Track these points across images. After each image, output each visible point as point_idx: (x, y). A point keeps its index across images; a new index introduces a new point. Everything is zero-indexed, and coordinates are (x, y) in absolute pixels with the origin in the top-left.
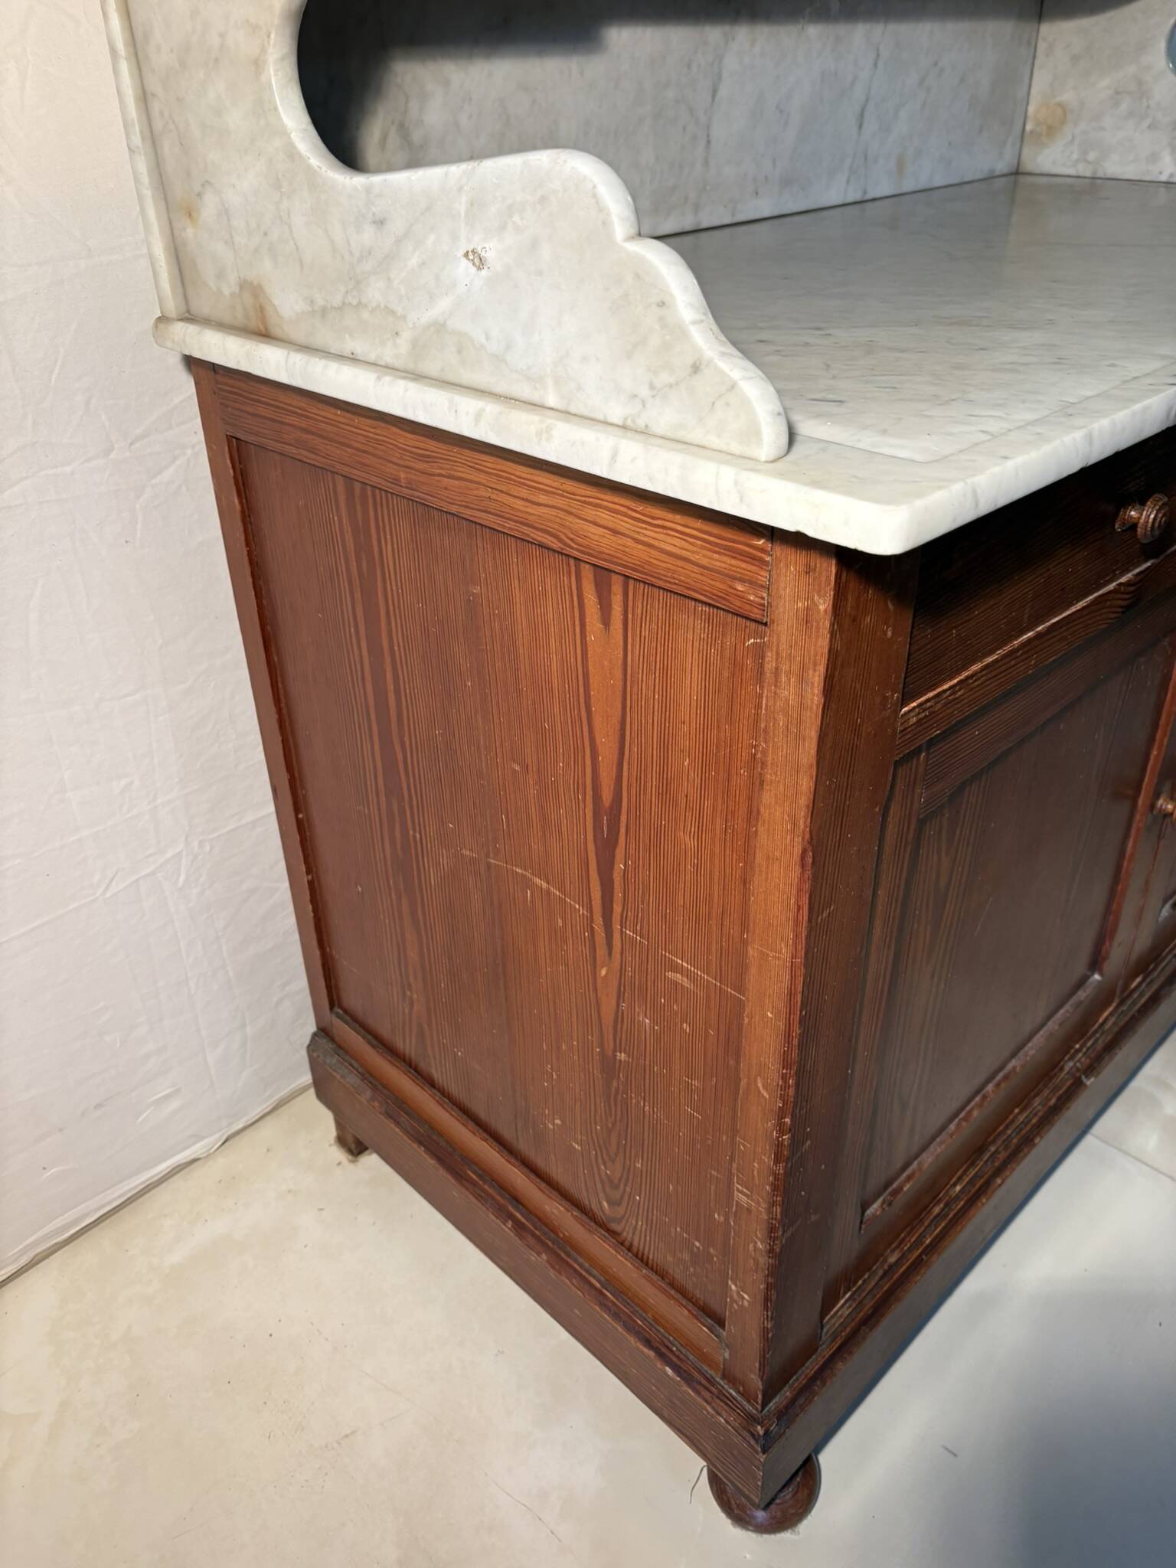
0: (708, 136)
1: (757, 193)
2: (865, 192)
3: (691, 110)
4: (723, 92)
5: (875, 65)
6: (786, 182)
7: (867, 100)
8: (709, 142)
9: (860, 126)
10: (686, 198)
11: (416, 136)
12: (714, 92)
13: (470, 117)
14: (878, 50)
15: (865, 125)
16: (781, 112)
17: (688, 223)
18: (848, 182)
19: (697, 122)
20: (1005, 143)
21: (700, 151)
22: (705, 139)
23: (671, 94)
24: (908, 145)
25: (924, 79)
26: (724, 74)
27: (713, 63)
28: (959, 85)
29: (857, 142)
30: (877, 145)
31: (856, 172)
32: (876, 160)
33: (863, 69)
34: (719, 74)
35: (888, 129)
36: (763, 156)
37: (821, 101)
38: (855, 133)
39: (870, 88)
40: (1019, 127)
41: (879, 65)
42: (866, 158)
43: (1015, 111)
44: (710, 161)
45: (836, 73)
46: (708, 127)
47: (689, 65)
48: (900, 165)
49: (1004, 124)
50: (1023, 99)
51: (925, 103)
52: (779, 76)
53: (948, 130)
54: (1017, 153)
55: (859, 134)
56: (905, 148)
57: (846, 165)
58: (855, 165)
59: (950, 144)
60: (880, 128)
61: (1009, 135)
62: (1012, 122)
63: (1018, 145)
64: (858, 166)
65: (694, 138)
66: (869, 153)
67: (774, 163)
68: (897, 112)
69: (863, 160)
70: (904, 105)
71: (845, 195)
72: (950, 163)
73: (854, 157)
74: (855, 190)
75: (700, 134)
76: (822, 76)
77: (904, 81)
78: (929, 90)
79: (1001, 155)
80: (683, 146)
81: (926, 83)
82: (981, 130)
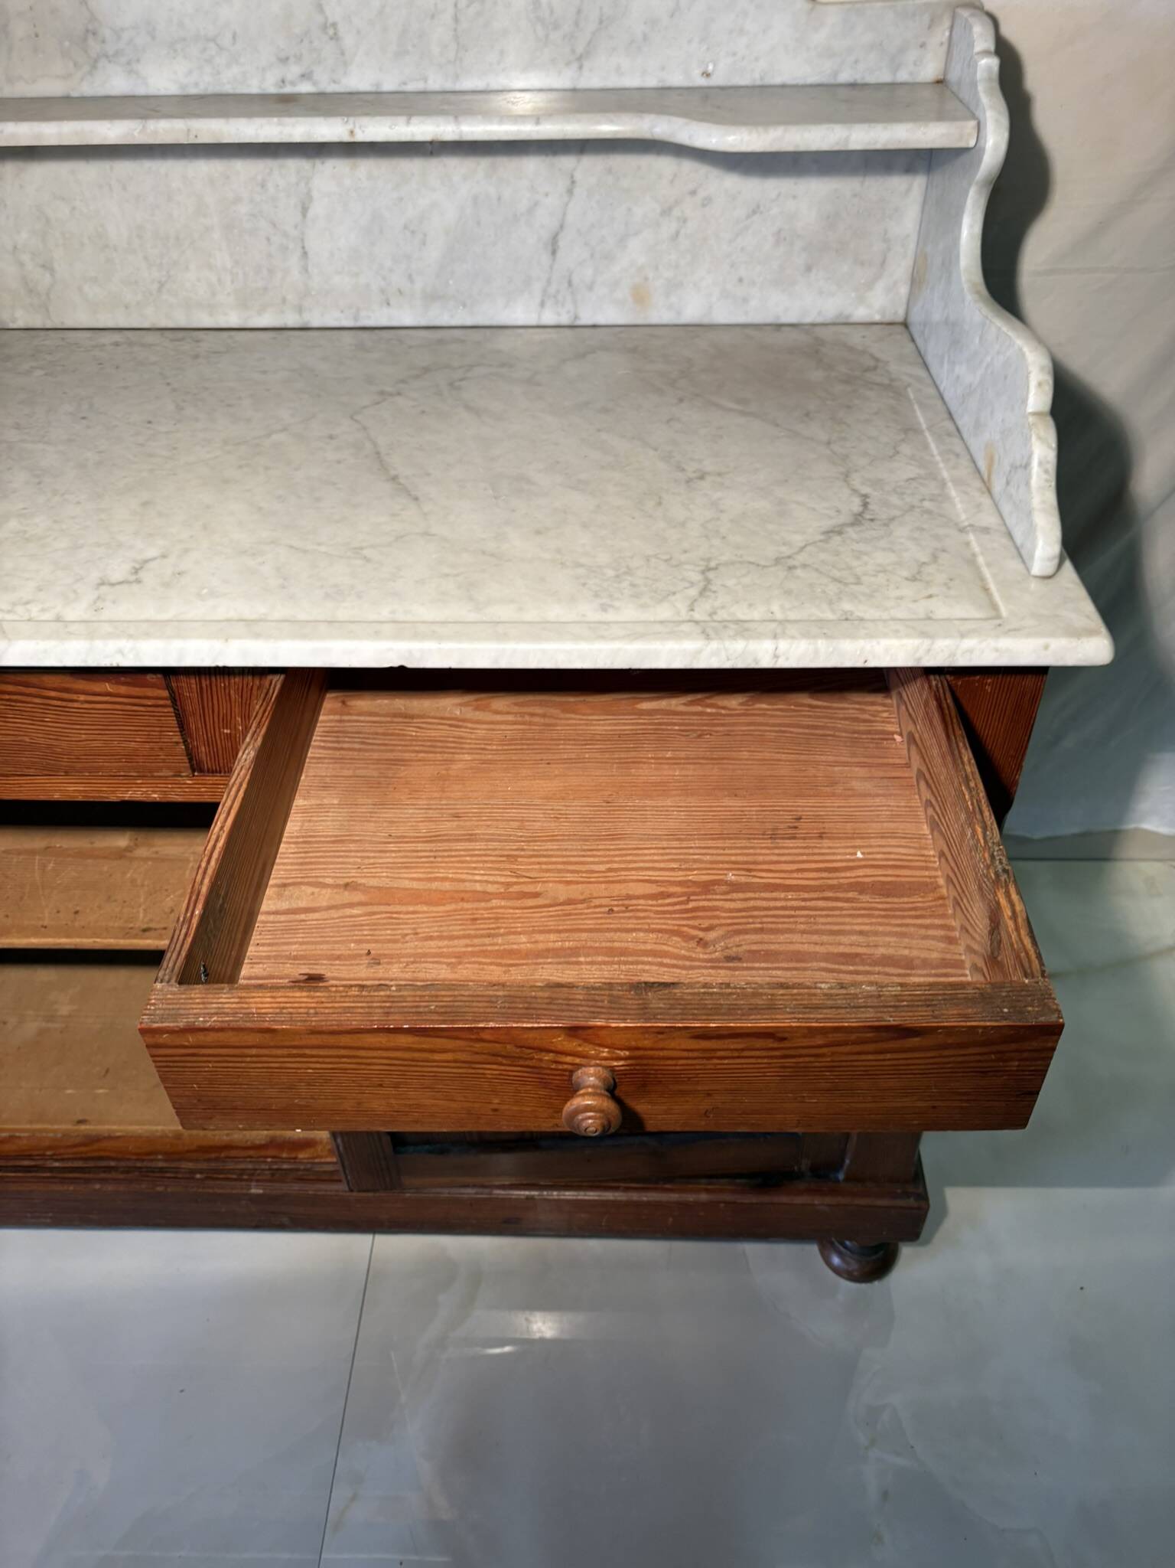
0: (303, 248)
1: (388, 304)
2: (576, 317)
3: (275, 225)
4: (317, 209)
5: (570, 192)
6: (432, 297)
7: (562, 227)
8: (305, 254)
9: (554, 252)
10: (284, 300)
12: (304, 211)
14: (572, 177)
15: (559, 254)
16: (413, 232)
17: (291, 320)
18: (542, 304)
19: (285, 235)
20: (870, 285)
21: (294, 260)
22: (299, 252)
23: (243, 209)
24: (651, 275)
25: (670, 209)
26: (315, 194)
27: (297, 184)
28: (748, 217)
29: (551, 267)
30: (588, 272)
31: (555, 297)
32: (590, 287)
33: (547, 195)
34: (309, 196)
35: (609, 257)
36: (391, 270)
37: (479, 223)
38: (545, 258)
39: (564, 214)
40: (900, 268)
41: (577, 191)
42: (570, 283)
43: (889, 249)
44: (310, 269)
45: (499, 199)
46: (302, 240)
47: (263, 185)
48: (640, 296)
49: (862, 264)
50: (908, 236)
51: (677, 234)
52: (401, 199)
53: (732, 265)
54: (904, 300)
55: (554, 260)
56: (646, 279)
57: (537, 287)
58: (552, 290)
59: (741, 280)
60: (592, 256)
61: (877, 278)
62: (883, 263)
63: (904, 290)
64: (558, 291)
65: (284, 249)
66: (576, 280)
67: (410, 278)
68: (622, 241)
69: (566, 285)
70: (636, 234)
71: (539, 317)
72: (745, 300)
73: (549, 282)
74: (559, 314)
75: (291, 246)
76: (475, 199)
77: (629, 210)
78: (685, 221)
79: (861, 300)
80: (270, 256)
81: (676, 212)
82: (809, 269)
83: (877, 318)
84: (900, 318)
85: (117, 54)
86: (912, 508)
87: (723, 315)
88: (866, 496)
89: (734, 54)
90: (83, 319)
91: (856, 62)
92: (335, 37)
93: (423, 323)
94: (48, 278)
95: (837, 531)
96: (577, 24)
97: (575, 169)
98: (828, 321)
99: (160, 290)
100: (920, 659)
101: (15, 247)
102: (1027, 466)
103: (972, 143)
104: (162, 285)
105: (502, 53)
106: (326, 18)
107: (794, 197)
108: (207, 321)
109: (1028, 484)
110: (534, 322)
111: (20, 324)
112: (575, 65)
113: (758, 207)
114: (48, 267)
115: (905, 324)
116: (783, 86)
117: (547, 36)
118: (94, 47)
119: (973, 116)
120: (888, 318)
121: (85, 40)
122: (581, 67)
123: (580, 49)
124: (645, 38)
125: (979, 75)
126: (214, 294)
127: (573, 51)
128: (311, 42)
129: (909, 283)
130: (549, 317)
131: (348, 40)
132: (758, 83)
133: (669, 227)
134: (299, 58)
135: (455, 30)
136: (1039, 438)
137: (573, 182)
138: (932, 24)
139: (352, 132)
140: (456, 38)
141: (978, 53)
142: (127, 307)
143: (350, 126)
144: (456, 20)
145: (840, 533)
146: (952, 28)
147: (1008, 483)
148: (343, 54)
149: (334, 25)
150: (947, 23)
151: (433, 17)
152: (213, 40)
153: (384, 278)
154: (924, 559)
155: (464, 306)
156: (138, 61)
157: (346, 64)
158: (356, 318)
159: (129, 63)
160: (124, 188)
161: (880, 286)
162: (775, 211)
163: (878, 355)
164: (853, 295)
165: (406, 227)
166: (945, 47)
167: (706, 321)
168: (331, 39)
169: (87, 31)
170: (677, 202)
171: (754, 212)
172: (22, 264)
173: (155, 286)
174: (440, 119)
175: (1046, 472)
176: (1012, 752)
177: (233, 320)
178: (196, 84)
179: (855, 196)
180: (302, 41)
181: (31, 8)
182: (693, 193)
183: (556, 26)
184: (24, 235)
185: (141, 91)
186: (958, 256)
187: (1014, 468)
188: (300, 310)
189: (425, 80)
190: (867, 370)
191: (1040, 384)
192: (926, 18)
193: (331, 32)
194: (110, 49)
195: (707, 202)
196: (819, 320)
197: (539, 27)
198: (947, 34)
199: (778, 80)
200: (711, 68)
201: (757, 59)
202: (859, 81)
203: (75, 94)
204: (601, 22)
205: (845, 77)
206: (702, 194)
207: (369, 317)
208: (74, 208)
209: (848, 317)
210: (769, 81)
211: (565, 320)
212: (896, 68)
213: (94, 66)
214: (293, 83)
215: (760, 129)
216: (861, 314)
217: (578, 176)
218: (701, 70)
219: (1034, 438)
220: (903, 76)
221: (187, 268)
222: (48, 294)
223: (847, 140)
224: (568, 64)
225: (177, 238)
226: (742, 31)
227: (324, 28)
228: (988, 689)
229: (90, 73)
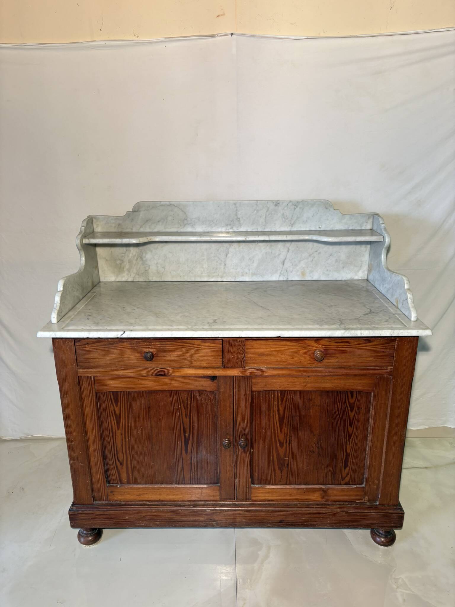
1: (243, 276)
2: (288, 279)
3: (219, 258)
4: (230, 255)
5: (288, 251)
6: (254, 274)
7: (286, 259)
8: (225, 265)
9: (283, 264)
10: (218, 275)
11: (144, 259)
12: (226, 256)
13: (157, 257)
14: (289, 248)
15: (284, 265)
16: (251, 260)
18: (280, 276)
19: (221, 261)
20: (358, 271)
21: (222, 266)
22: (224, 264)
23: (212, 255)
24: (306, 269)
25: (311, 255)
26: (230, 252)
27: (226, 250)
28: (329, 256)
29: (282, 268)
30: (291, 269)
31: (283, 274)
32: (292, 272)
33: (283, 252)
34: (228, 252)
35: (296, 265)
36: (245, 268)
37: (266, 258)
38: (281, 266)
39: (286, 256)
40: (365, 268)
41: (289, 251)
42: (287, 271)
43: (362, 263)
44: (226, 268)
45: (272, 253)
46: (225, 262)
47: (218, 250)
48: (303, 274)
49: (356, 266)
50: (366, 261)
51: (312, 260)
52: (249, 253)
53: (325, 267)
54: (367, 275)
55: (283, 266)
56: (305, 270)
57: (279, 272)
58: (282, 272)
59: (327, 270)
60: (292, 265)
61: (360, 269)
62: (361, 266)
63: (366, 272)
64: (284, 273)
65: (220, 264)
66: (288, 270)
67: (249, 270)
68: (299, 262)
69: (286, 271)
70: (303, 260)
71: (279, 278)
72: (328, 275)
73: (282, 271)
74: (283, 278)
75: (222, 263)
76: (266, 253)
77: (302, 255)
78: (314, 257)
79: (356, 275)
80: (217, 265)
81: (312, 255)
82: (343, 268)
83: (360, 279)
84: (366, 278)
85: (190, 223)
86: (382, 311)
87: (323, 278)
88: (370, 309)
89: (326, 224)
90: (170, 279)
91: (353, 225)
92: (239, 221)
93: (251, 280)
94: (163, 269)
95: (367, 314)
96: (292, 218)
97: (289, 247)
98: (349, 279)
99: (189, 273)
100: (392, 334)
101: (157, 263)
102: (407, 299)
103: (382, 240)
104: (190, 271)
105: (275, 224)
106: (238, 217)
107: (340, 252)
108: (199, 280)
109: (408, 303)
110: (277, 280)
111: (154, 280)
112: (291, 226)
113: (331, 254)
114: (164, 268)
115: (367, 280)
116: (337, 230)
117: (285, 221)
118: (185, 222)
119: (382, 235)
120: (363, 279)
121: (184, 221)
122: (292, 227)
123: (292, 223)
124: (306, 221)
125: (382, 228)
126: (202, 273)
127: (291, 223)
128: (233, 222)
129: (367, 271)
130: (281, 279)
131: (242, 222)
132: (331, 229)
133: (310, 259)
134: (230, 225)
135: (265, 219)
136: (409, 293)
137: (289, 249)
138: (369, 218)
139: (246, 239)
140: (265, 221)
141: (381, 224)
142: (181, 276)
143: (245, 238)
144: (266, 217)
145: (367, 315)
146: (373, 219)
147: (402, 304)
148: (240, 224)
149: (239, 218)
150: (372, 218)
151: (261, 217)
152: (212, 221)
153: (243, 270)
154: (388, 319)
155: (261, 276)
156: (195, 225)
157: (240, 226)
158: (235, 279)
159: (192, 225)
160: (186, 251)
161: (361, 271)
162: (335, 255)
163: (363, 285)
164: (354, 273)
165: (249, 259)
166: (372, 223)
167: (319, 279)
168: (238, 221)
169: (185, 219)
170: (313, 253)
171: (330, 255)
172: (158, 267)
173: (189, 272)
174: (265, 236)
175: (411, 300)
176: (412, 361)
177: (206, 280)
178: (207, 230)
179: (354, 252)
180: (231, 221)
181: (173, 214)
182: (316, 251)
183: (287, 219)
184: (160, 260)
185: (194, 231)
186: (382, 262)
187: (404, 301)
188: (222, 277)
189: (258, 229)
190: (362, 288)
191: (407, 283)
192: (368, 217)
193: (238, 220)
194: (189, 222)
195: (319, 253)
196: (346, 279)
197: (284, 219)
198: (372, 220)
199: (335, 229)
200: (321, 226)
201: (331, 225)
202: (353, 229)
203: (179, 231)
204: (297, 218)
205: (350, 228)
206: (319, 252)
207: (238, 279)
208: (173, 255)
209: (353, 278)
210: (334, 229)
211: (285, 279)
212: (361, 226)
213: (185, 225)
214: (228, 230)
215: (337, 237)
216: (356, 278)
217: (290, 248)
218: (319, 227)
219: (408, 293)
220: (363, 228)
221: (197, 268)
222: (162, 274)
223: (356, 239)
224: (289, 226)
225: (196, 261)
226: (327, 220)
227: (237, 219)
228: (406, 345)
229: (183, 227)
